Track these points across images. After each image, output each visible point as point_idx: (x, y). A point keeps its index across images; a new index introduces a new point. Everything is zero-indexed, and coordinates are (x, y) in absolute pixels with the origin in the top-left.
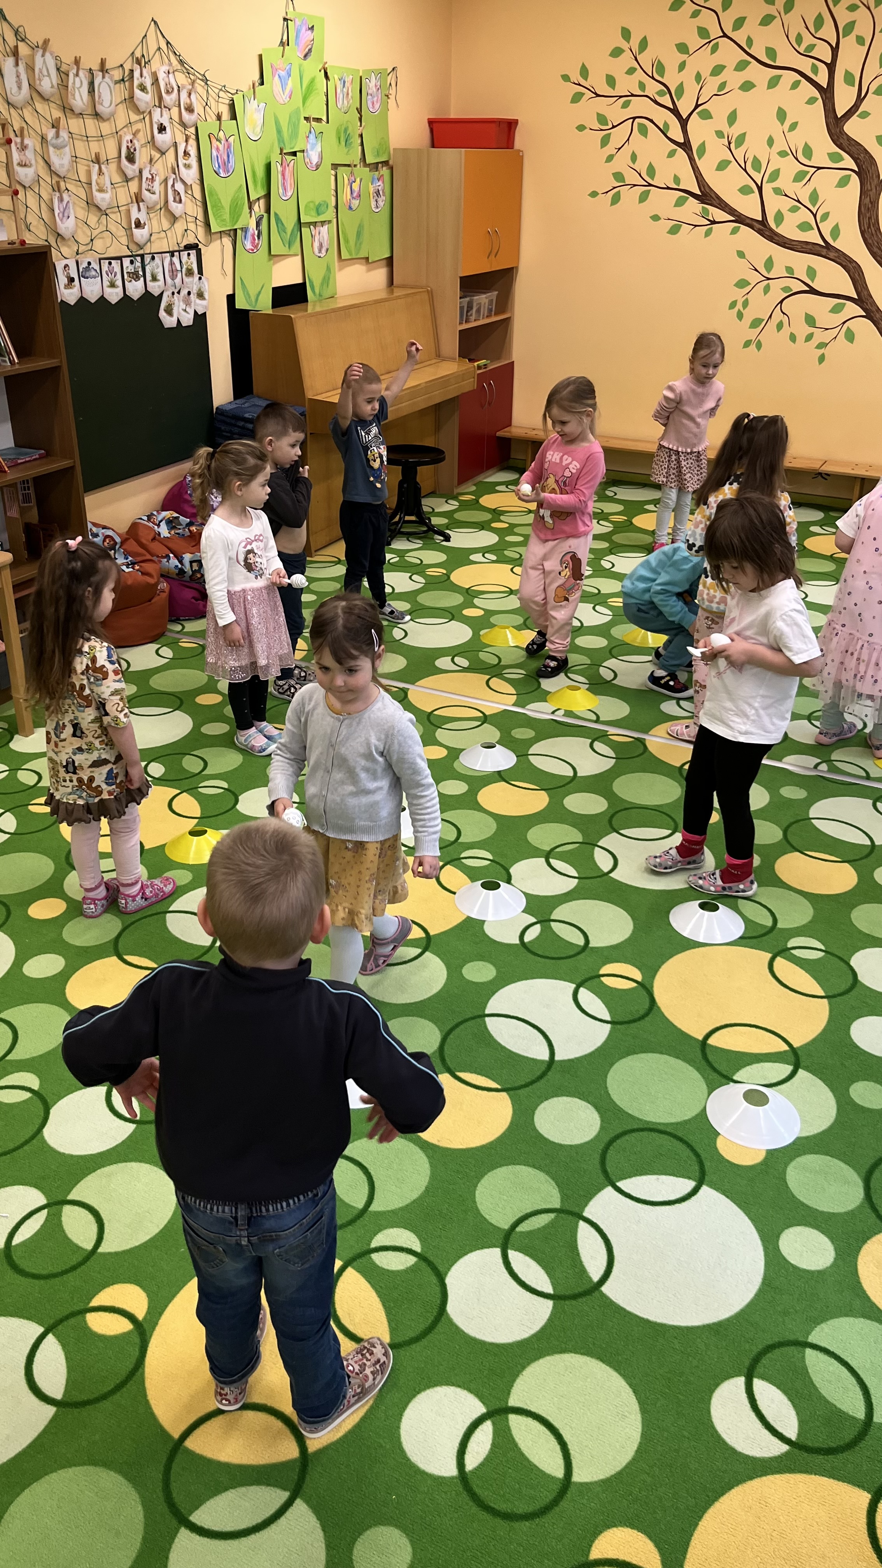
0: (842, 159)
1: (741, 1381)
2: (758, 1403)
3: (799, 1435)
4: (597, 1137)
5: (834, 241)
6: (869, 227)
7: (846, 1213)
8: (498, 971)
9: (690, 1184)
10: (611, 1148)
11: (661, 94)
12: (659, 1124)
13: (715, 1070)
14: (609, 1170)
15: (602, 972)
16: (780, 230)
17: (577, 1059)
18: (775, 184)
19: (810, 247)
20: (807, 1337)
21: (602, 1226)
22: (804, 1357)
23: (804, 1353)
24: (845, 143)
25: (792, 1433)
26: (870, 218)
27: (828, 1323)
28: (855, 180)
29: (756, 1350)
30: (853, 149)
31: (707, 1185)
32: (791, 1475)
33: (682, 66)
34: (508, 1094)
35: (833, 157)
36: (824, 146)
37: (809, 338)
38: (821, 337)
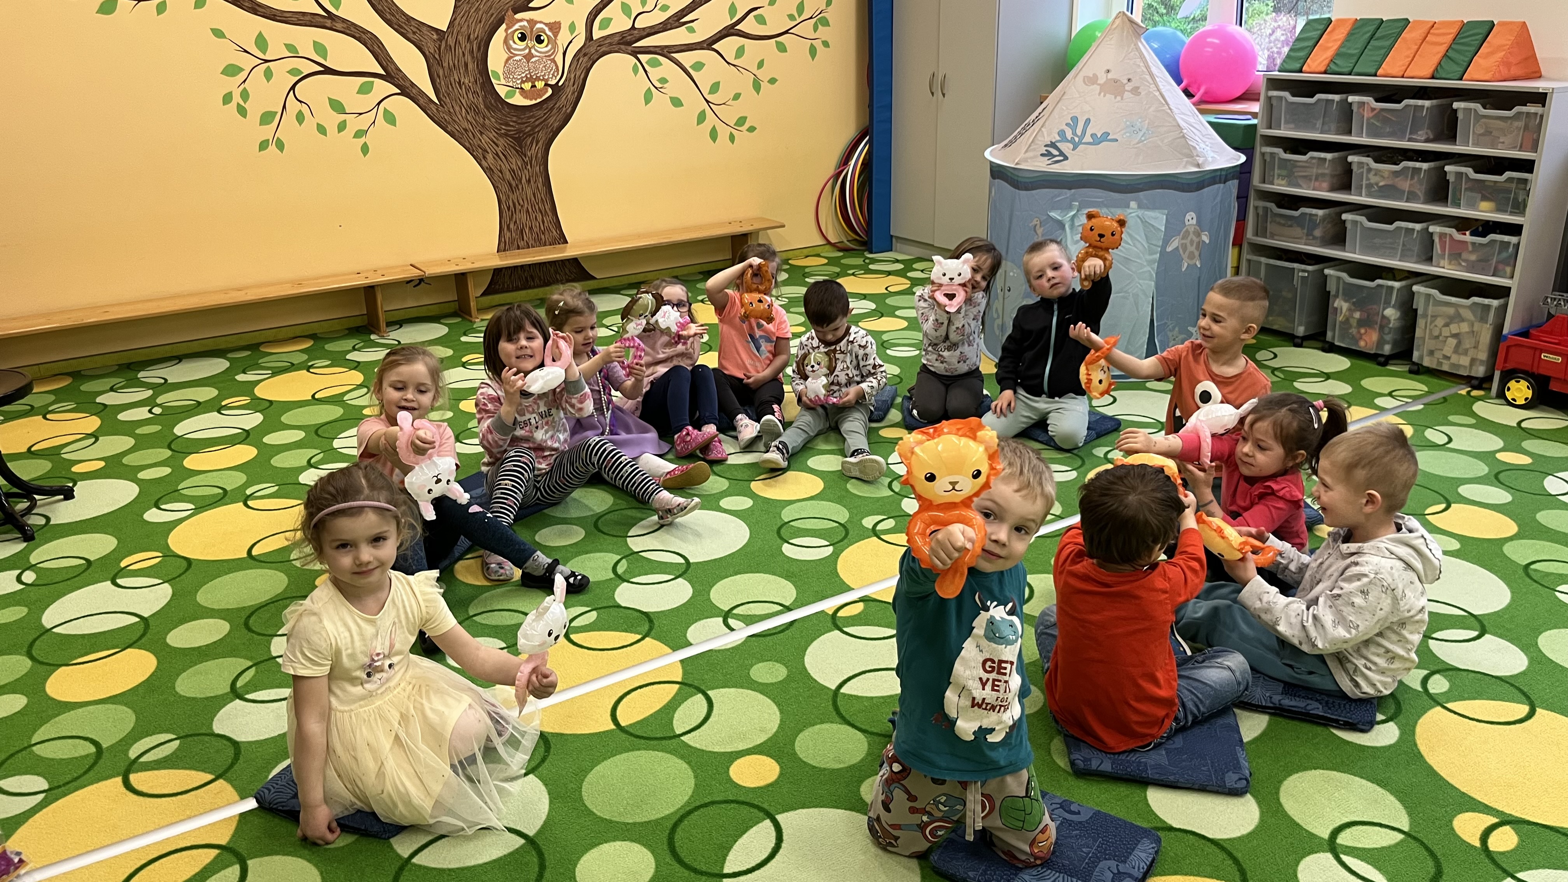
5: (338, 9)
37: (342, 127)
38: (354, 124)
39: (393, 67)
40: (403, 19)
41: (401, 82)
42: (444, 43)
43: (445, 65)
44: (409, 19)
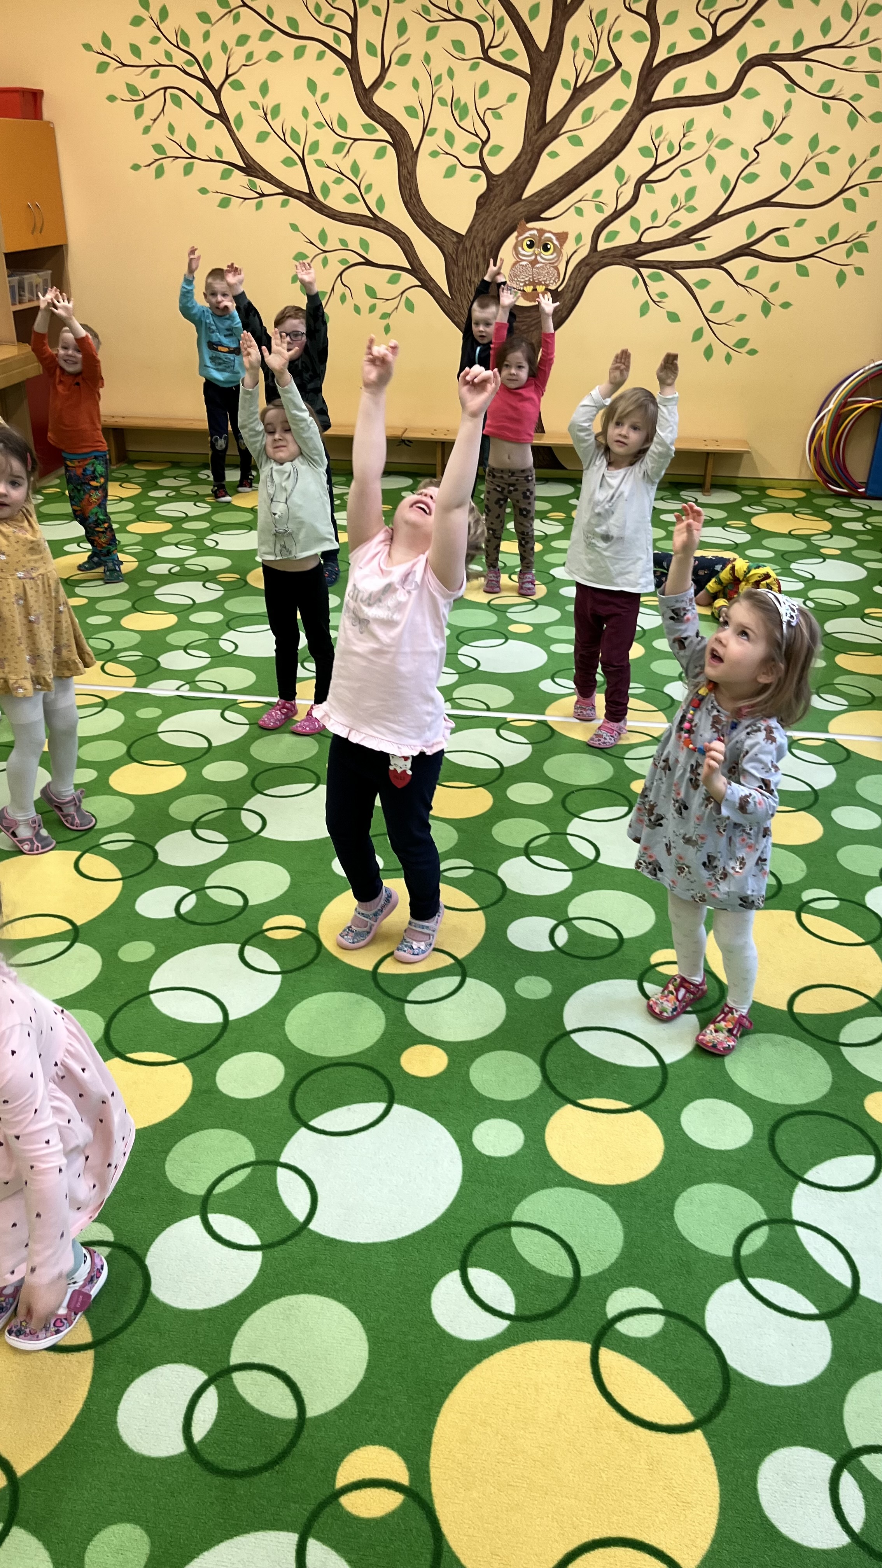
0: (376, 130)
1: (456, 1275)
2: (475, 1290)
3: (517, 1308)
4: (283, 1084)
5: (381, 212)
6: (411, 198)
7: (528, 1098)
8: (157, 947)
9: (381, 1107)
10: (299, 1090)
11: (188, 63)
12: (343, 1057)
13: (389, 995)
14: (299, 1112)
15: (265, 927)
16: (329, 202)
17: (252, 1014)
18: (316, 156)
19: (359, 219)
20: (511, 1218)
21: (300, 1167)
22: (510, 1236)
23: (510, 1233)
24: (376, 114)
25: (509, 1307)
26: (410, 189)
27: (527, 1199)
28: (391, 151)
29: (465, 1242)
30: (385, 120)
31: (398, 1103)
32: (516, 1347)
33: (206, 36)
34: (186, 1064)
35: (367, 128)
36: (357, 118)
37: (372, 309)
38: (383, 307)
39: (418, 263)
40: (431, 223)
41: (422, 276)
42: (461, 247)
43: (460, 264)
44: (437, 223)
